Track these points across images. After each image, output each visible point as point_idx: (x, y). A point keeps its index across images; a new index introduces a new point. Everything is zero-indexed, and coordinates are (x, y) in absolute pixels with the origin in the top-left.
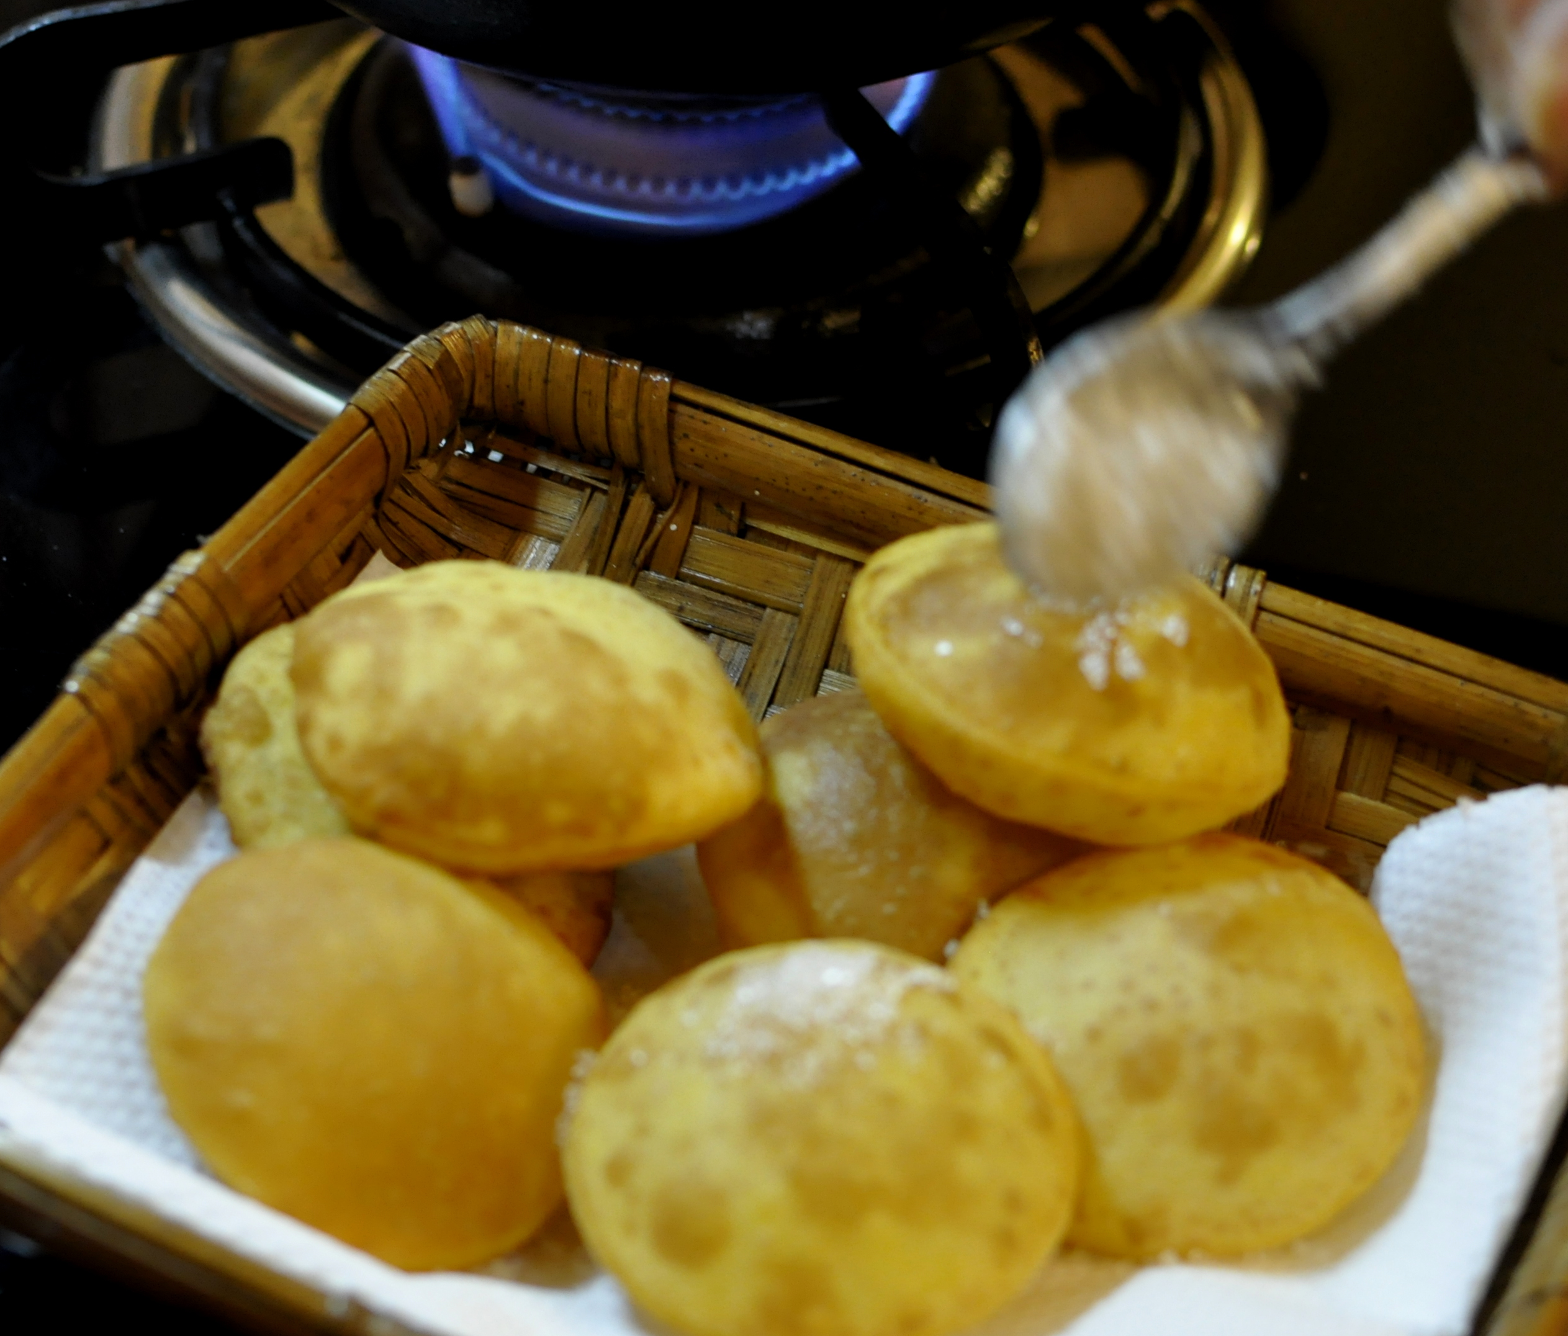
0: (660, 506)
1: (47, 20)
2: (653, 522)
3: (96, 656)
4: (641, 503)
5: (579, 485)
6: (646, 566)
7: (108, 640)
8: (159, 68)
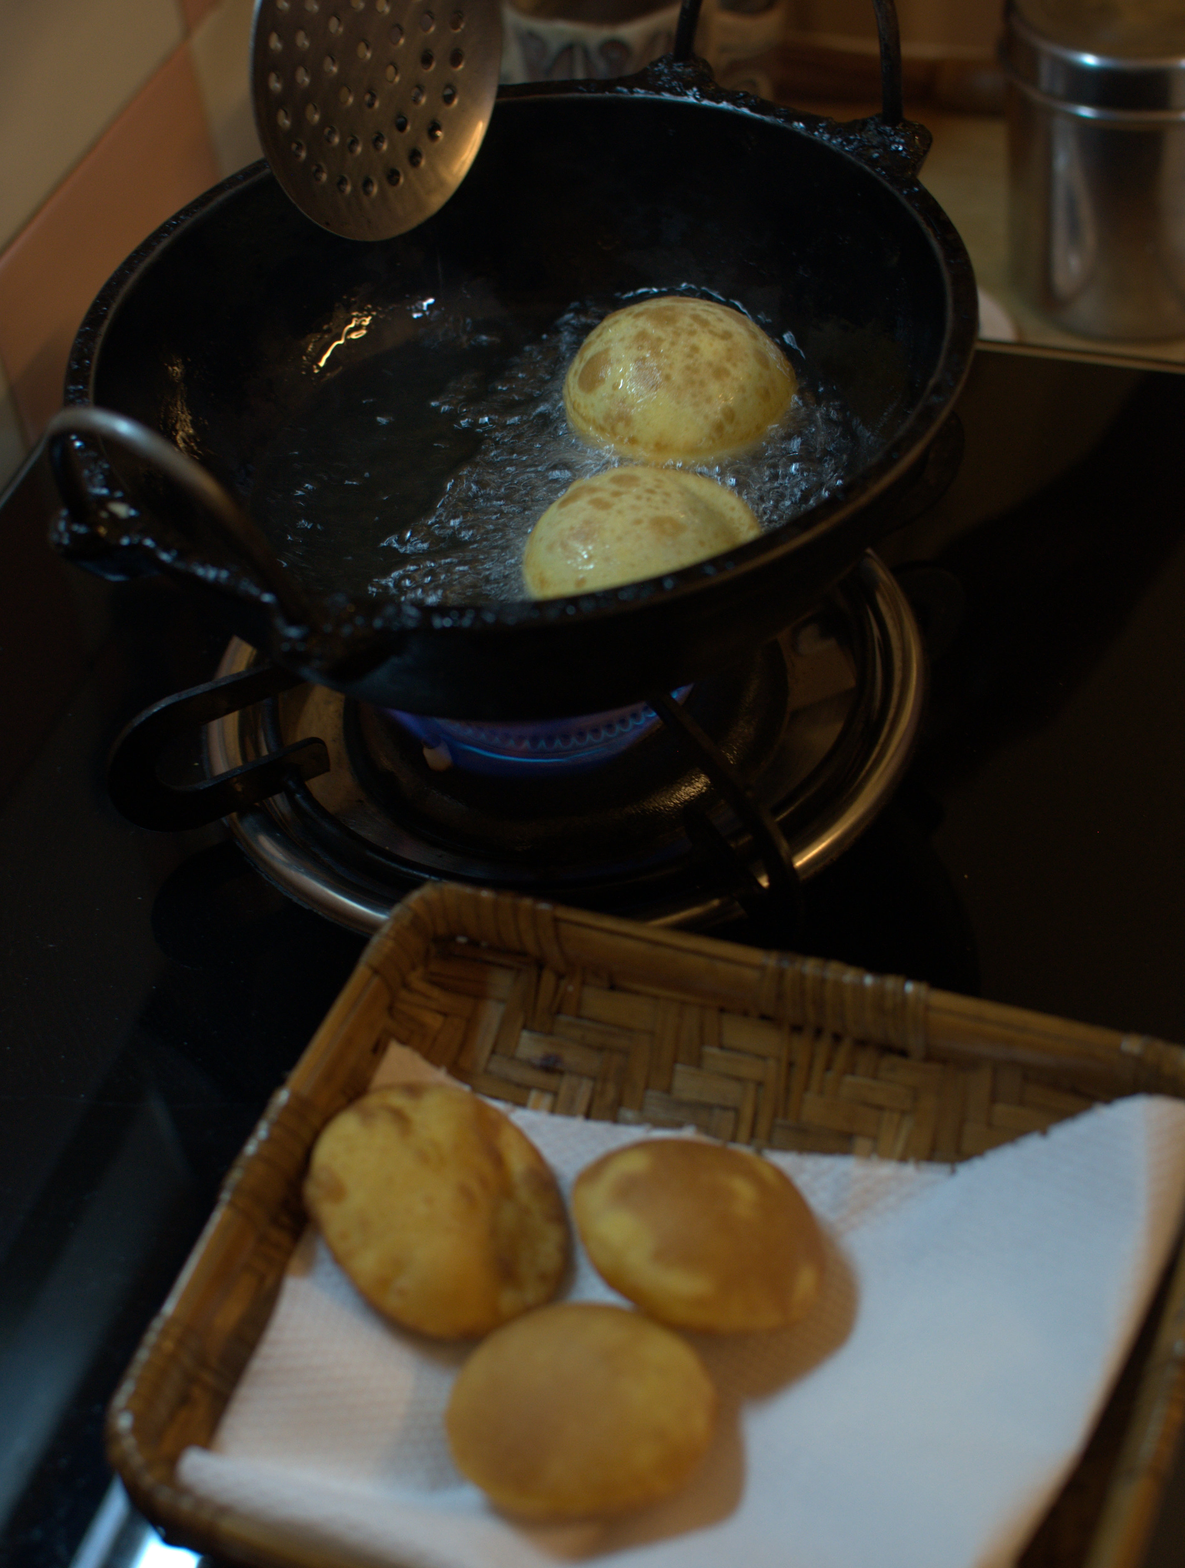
0: (560, 976)
1: (163, 704)
2: (557, 987)
3: (236, 1176)
4: (548, 978)
5: (509, 968)
6: (559, 1012)
7: (241, 1162)
8: (232, 720)
